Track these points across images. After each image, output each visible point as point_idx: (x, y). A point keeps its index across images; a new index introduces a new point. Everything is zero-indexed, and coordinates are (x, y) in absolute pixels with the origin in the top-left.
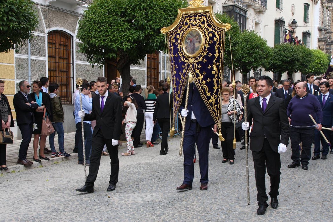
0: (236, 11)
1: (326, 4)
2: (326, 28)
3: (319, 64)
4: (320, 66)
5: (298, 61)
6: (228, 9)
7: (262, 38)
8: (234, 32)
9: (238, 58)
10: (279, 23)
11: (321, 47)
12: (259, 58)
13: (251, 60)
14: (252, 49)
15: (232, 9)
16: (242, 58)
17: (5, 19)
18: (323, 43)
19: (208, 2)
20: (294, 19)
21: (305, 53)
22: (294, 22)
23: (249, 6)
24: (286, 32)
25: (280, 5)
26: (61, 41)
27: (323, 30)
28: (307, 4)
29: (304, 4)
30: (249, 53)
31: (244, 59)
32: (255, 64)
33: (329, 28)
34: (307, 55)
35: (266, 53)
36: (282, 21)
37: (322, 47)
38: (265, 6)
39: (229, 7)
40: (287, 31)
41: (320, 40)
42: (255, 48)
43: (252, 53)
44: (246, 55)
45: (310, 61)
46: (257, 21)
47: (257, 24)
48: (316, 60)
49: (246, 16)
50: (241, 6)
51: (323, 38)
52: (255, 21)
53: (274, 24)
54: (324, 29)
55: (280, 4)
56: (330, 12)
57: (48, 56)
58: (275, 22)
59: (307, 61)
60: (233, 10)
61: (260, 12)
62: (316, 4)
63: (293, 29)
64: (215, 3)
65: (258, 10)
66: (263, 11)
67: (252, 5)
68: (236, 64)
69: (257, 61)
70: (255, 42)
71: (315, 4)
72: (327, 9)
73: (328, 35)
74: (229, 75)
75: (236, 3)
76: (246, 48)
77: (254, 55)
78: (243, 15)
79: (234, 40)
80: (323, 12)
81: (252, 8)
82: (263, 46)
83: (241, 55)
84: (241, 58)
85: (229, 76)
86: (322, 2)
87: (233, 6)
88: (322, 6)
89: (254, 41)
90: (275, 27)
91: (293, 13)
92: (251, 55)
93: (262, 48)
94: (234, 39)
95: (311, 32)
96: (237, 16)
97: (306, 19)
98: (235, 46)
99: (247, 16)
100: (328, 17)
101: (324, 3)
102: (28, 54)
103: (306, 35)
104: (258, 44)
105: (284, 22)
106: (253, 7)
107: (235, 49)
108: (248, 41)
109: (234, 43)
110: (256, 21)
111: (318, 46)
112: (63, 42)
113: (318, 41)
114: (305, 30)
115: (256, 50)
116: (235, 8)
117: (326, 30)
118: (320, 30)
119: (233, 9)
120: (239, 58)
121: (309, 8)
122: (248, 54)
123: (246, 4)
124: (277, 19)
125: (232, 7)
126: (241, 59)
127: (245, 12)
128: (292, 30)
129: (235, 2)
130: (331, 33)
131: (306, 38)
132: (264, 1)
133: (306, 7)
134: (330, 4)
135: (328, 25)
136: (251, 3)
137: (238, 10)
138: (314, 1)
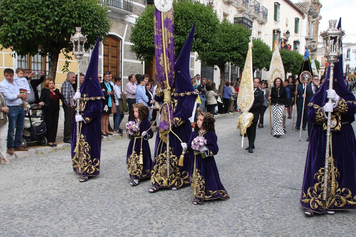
0: (245, 22)
1: (312, 19)
2: (311, 38)
5: (293, 63)
6: (239, 20)
7: (266, 44)
10: (276, 32)
12: (264, 60)
14: (259, 53)
15: (242, 20)
17: (91, 26)
19: (223, 14)
20: (288, 30)
21: (297, 57)
22: (288, 33)
23: (254, 18)
24: (281, 40)
25: (277, 19)
26: (113, 43)
28: (297, 18)
29: (295, 18)
30: (256, 56)
32: (261, 64)
33: (314, 38)
34: (299, 59)
35: (270, 56)
36: (279, 31)
38: (266, 18)
40: (282, 39)
41: (306, 48)
44: (254, 58)
46: (260, 30)
47: (259, 33)
50: (248, 18)
51: (309, 46)
52: (258, 30)
53: (272, 33)
55: (277, 17)
56: (314, 26)
57: (104, 55)
58: (273, 31)
60: (242, 21)
61: (262, 23)
63: (287, 38)
64: (228, 15)
66: (264, 23)
67: (256, 18)
69: (263, 63)
71: (303, 18)
72: (312, 23)
73: (312, 44)
75: (245, 15)
77: (260, 58)
78: (250, 25)
80: (309, 25)
85: (238, 74)
86: (308, 17)
87: (242, 18)
88: (309, 20)
89: (261, 46)
90: (273, 36)
91: (287, 25)
95: (300, 41)
96: (245, 26)
97: (296, 31)
99: (253, 27)
100: (313, 30)
101: (310, 18)
102: (89, 53)
103: (296, 43)
104: (264, 49)
105: (280, 32)
106: (257, 19)
112: (115, 44)
114: (296, 39)
115: (262, 53)
116: (244, 19)
117: (311, 39)
118: (307, 39)
121: (299, 21)
123: (252, 17)
124: (275, 29)
125: (241, 19)
127: (252, 23)
129: (244, 15)
130: (315, 42)
131: (296, 46)
132: (265, 15)
133: (297, 20)
134: (314, 20)
135: (313, 36)
136: (256, 16)
137: (246, 21)
138: (303, 16)
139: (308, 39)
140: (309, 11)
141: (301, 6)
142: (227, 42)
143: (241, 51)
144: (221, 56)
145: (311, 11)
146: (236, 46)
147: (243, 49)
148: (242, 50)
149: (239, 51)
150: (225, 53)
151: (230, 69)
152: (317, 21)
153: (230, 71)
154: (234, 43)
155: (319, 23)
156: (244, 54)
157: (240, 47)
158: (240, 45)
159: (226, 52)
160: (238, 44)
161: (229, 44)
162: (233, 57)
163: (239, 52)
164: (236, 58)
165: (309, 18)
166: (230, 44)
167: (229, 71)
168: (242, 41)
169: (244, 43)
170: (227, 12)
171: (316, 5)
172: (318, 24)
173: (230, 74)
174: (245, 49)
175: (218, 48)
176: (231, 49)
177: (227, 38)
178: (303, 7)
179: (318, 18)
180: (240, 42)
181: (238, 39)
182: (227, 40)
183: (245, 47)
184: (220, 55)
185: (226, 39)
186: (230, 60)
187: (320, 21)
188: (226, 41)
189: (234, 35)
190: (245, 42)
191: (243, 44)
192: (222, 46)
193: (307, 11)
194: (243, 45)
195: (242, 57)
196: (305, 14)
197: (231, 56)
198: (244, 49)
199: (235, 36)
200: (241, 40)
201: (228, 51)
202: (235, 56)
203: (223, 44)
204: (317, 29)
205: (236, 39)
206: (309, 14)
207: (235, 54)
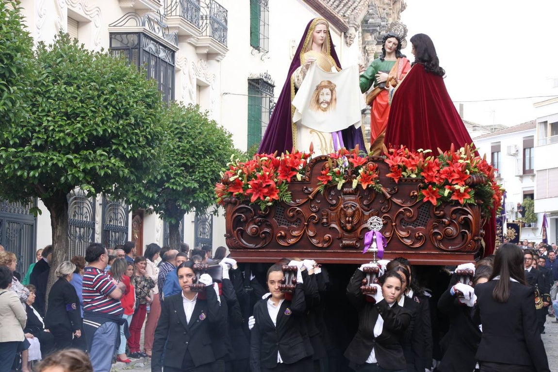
0: (147, 49)
6: (125, 41)
7: (219, 126)
8: (149, 106)
9: (156, 178)
10: (259, 87)
13: (189, 185)
14: (193, 156)
15: (136, 42)
16: (165, 179)
19: (68, 17)
23: (180, 37)
25: (261, 41)
30: (184, 165)
31: (172, 181)
32: (201, 195)
36: (267, 83)
38: (223, 40)
39: (129, 36)
42: (200, 153)
43: (193, 166)
44: (178, 171)
46: (203, 79)
47: (201, 87)
49: (174, 63)
50: (160, 35)
52: (197, 79)
53: (247, 90)
55: (261, 37)
58: (249, 83)
60: (138, 46)
61: (209, 56)
62: (350, 45)
64: (87, 22)
65: (205, 51)
66: (217, 54)
67: (189, 36)
68: (151, 196)
69: (207, 189)
70: (202, 136)
71: (348, 44)
74: (127, 224)
75: (147, 27)
76: (177, 151)
77: (199, 173)
78: (167, 60)
79: (148, 130)
81: (190, 43)
82: (224, 149)
83: (162, 171)
84: (162, 177)
85: (127, 228)
86: (363, 39)
87: (138, 34)
88: (365, 51)
89: (200, 133)
90: (251, 98)
92: (191, 170)
93: (220, 155)
94: (147, 127)
96: (149, 62)
98: (150, 146)
99: (176, 66)
101: (368, 43)
104: (210, 142)
105: (273, 86)
106: (192, 40)
107: (152, 154)
108: (183, 133)
109: (150, 137)
110: (199, 78)
115: (205, 157)
116: (144, 40)
119: (139, 43)
120: (159, 177)
122: (183, 168)
123: (172, 32)
124: (255, 77)
125: (136, 37)
126: (161, 183)
127: (173, 53)
129: (144, 24)
132: (219, 27)
136: (187, 29)
137: (151, 46)
138: (346, 37)
140: (365, 21)
142: (71, 117)
143: (124, 148)
144: (50, 164)
145: (371, 21)
146: (105, 131)
147: (128, 144)
148: (126, 146)
149: (114, 147)
150: (65, 154)
153: (98, 218)
154: (98, 120)
156: (132, 158)
157: (117, 136)
158: (118, 128)
159: (67, 150)
160: (112, 126)
161: (79, 125)
162: (93, 169)
163: (116, 153)
164: (106, 173)
165: (364, 43)
166: (83, 125)
167: (93, 218)
168: (127, 115)
169: (133, 121)
170: (81, 13)
174: (138, 141)
175: (38, 138)
176: (86, 140)
177: (70, 103)
178: (344, 6)
180: (117, 116)
181: (111, 109)
182: (69, 110)
183: (137, 134)
184: (47, 164)
185: (68, 105)
186: (84, 178)
188: (66, 114)
189: (96, 93)
190: (135, 117)
191: (129, 124)
192: (53, 130)
193: (359, 21)
194: (128, 128)
195: (126, 171)
196: (352, 31)
197: (89, 167)
198: (132, 142)
199: (99, 96)
200: (122, 111)
201: (77, 148)
202: (102, 168)
203: (56, 122)
205: (106, 107)
206: (364, 31)
207: (102, 158)
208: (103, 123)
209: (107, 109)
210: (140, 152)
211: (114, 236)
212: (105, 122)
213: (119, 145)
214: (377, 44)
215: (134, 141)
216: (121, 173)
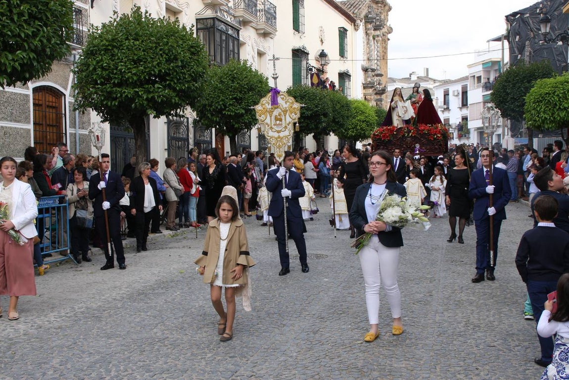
0: (219, 28)
1: (373, 32)
2: (374, 67)
3: (363, 122)
4: (364, 125)
5: (325, 115)
6: (206, 24)
8: (193, 54)
10: (299, 54)
11: (367, 97)
13: (238, 111)
14: (240, 92)
15: (212, 24)
16: (223, 107)
18: (370, 91)
19: (166, 8)
20: (323, 50)
21: (339, 103)
22: (323, 55)
23: (245, 23)
24: (311, 70)
25: (300, 27)
27: (369, 70)
28: (343, 28)
29: (339, 28)
30: (235, 98)
31: (227, 109)
32: (246, 118)
33: (379, 67)
34: (343, 106)
36: (304, 52)
37: (369, 96)
38: (274, 24)
39: (208, 20)
40: (313, 68)
41: (365, 86)
42: (246, 90)
43: (241, 99)
44: (231, 103)
45: (348, 117)
46: (262, 50)
47: (260, 54)
48: (358, 116)
49: (239, 38)
50: (229, 19)
51: (370, 83)
52: (258, 49)
53: (291, 56)
54: (371, 69)
55: (300, 24)
56: (379, 44)
58: (293, 52)
59: (343, 116)
60: (213, 26)
61: (265, 35)
62: (358, 30)
63: (321, 65)
64: (180, 12)
65: (262, 32)
66: (271, 33)
67: (251, 22)
68: (215, 119)
70: (247, 79)
71: (356, 30)
72: (374, 39)
73: (376, 78)
74: (211, 139)
75: (219, 14)
76: (230, 89)
77: (245, 103)
78: (234, 36)
79: (192, 70)
80: (368, 43)
81: (251, 26)
82: (261, 87)
83: (221, 103)
84: (221, 107)
85: (212, 141)
86: (365, 27)
87: (213, 19)
88: (367, 34)
89: (246, 77)
90: (294, 61)
91: (322, 41)
92: (240, 102)
93: (259, 91)
94: (192, 68)
95: (351, 73)
96: (221, 37)
97: (342, 53)
98: (194, 81)
99: (241, 39)
100: (376, 52)
101: (369, 29)
103: (344, 76)
104: (252, 83)
105: (308, 54)
106: (253, 24)
107: (196, 87)
108: (235, 78)
109: (193, 75)
110: (260, 49)
111: (363, 95)
113: (362, 87)
114: (343, 69)
115: (249, 93)
116: (217, 22)
117: (373, 70)
118: (365, 70)
119: (214, 24)
120: (219, 107)
121: (346, 34)
122: (234, 101)
123: (238, 19)
124: (296, 48)
125: (212, 21)
126: (221, 110)
127: (238, 31)
128: (321, 67)
129: (216, 12)
130: (381, 75)
131: (345, 82)
132: (271, 16)
133: (343, 33)
134: (378, 33)
135: (376, 63)
136: (248, 17)
137: (222, 27)
138: (355, 25)
139: (367, 69)
140: (366, 17)
141: (352, 5)
142: (136, 62)
143: (175, 83)
144: (124, 96)
145: (370, 16)
146: (160, 71)
147: (178, 80)
148: (176, 81)
149: (168, 83)
150: (133, 89)
151: (191, 130)
152: (383, 35)
153: (191, 136)
154: (155, 63)
155: (389, 40)
156: (181, 90)
157: (170, 74)
158: (169, 69)
159: (134, 85)
160: (164, 67)
161: (142, 68)
162: (153, 98)
163: (169, 86)
164: (162, 100)
165: (366, 29)
166: (145, 68)
167: (188, 135)
168: (177, 60)
169: (180, 64)
170: (175, 5)
171: (380, 5)
172: (385, 41)
173: (191, 141)
174: (185, 78)
175: (115, 78)
176: (147, 78)
177: (136, 52)
178: (354, 7)
179: (385, 30)
180: (169, 61)
181: (164, 55)
182: (136, 58)
183: (184, 73)
184: (121, 95)
185: (135, 54)
187: (389, 36)
188: (133, 60)
189: (154, 45)
190: (182, 61)
191: (178, 66)
192: (124, 72)
193: (362, 16)
194: (177, 69)
195: (177, 99)
196: (358, 22)
197: (150, 96)
198: (180, 79)
199: (156, 47)
200: (172, 57)
201: (141, 83)
202: (160, 97)
203: (126, 66)
204: (385, 51)
205: (161, 55)
206: (366, 22)
207: (160, 90)
208: (158, 66)
209: (162, 56)
210: (186, 86)
211: (203, 146)
212: (160, 65)
213: (171, 81)
214: (374, 30)
215: (182, 78)
216: (173, 101)
